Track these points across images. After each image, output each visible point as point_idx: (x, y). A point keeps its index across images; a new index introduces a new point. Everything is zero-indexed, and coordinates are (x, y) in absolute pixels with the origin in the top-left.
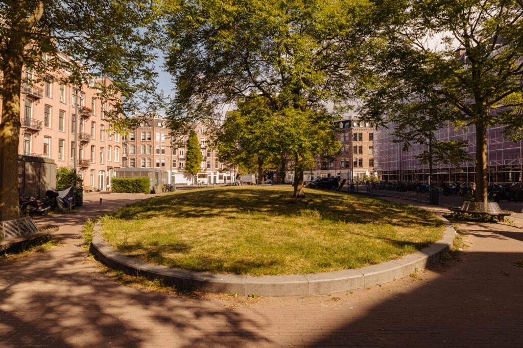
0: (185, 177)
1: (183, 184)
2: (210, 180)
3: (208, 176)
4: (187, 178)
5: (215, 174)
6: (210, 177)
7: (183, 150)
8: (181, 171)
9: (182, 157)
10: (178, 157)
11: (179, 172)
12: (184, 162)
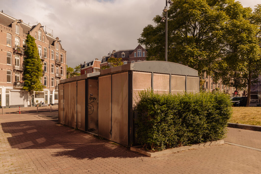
0: (21, 97)
1: (19, 106)
2: (46, 100)
3: (45, 95)
4: (23, 97)
5: (51, 92)
6: (47, 96)
7: (19, 58)
8: (17, 87)
9: (17, 68)
10: (14, 67)
11: (14, 89)
12: (20, 76)
